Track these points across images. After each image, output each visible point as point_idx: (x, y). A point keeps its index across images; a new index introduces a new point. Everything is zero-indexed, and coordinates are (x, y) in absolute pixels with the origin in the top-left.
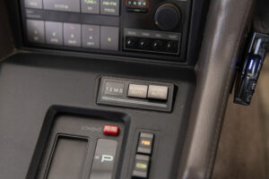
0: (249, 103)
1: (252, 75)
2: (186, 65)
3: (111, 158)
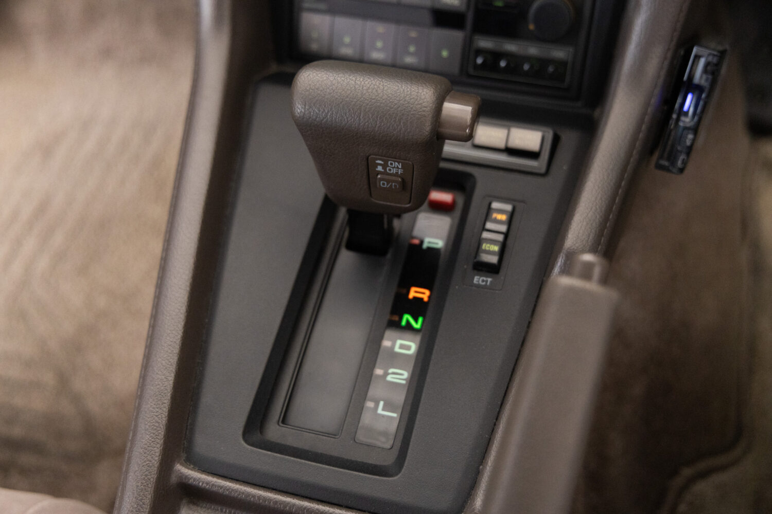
0: (681, 171)
1: (688, 120)
2: (579, 107)
3: (439, 244)
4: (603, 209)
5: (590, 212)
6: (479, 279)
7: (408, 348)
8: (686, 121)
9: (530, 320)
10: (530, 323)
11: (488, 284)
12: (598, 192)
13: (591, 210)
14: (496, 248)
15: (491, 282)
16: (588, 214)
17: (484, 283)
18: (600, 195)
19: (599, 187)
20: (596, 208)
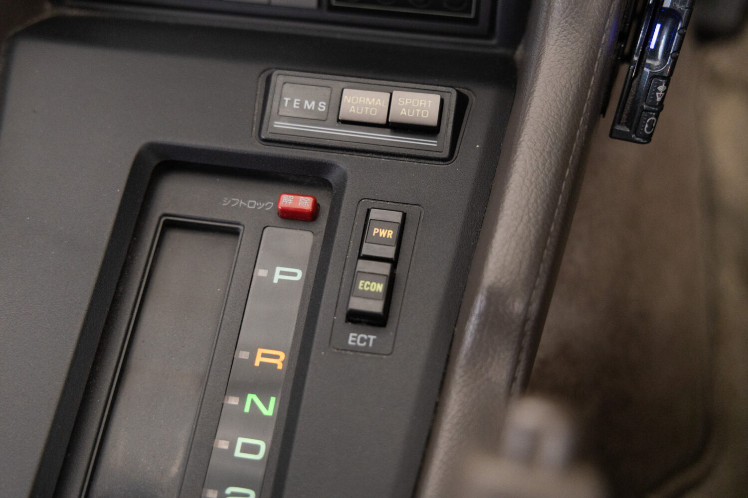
0: (648, 138)
1: (657, 63)
2: (493, 46)
3: (299, 275)
4: (540, 217)
5: (519, 225)
6: (356, 337)
7: (255, 449)
8: (655, 64)
9: (437, 400)
10: (437, 405)
11: (371, 344)
12: (530, 189)
13: (521, 220)
14: (379, 287)
15: (374, 340)
16: (517, 228)
17: (364, 344)
18: (533, 195)
19: (531, 183)
20: (529, 217)
